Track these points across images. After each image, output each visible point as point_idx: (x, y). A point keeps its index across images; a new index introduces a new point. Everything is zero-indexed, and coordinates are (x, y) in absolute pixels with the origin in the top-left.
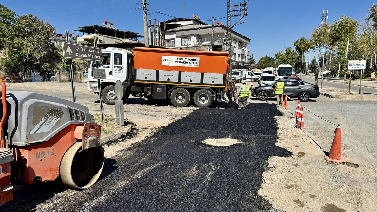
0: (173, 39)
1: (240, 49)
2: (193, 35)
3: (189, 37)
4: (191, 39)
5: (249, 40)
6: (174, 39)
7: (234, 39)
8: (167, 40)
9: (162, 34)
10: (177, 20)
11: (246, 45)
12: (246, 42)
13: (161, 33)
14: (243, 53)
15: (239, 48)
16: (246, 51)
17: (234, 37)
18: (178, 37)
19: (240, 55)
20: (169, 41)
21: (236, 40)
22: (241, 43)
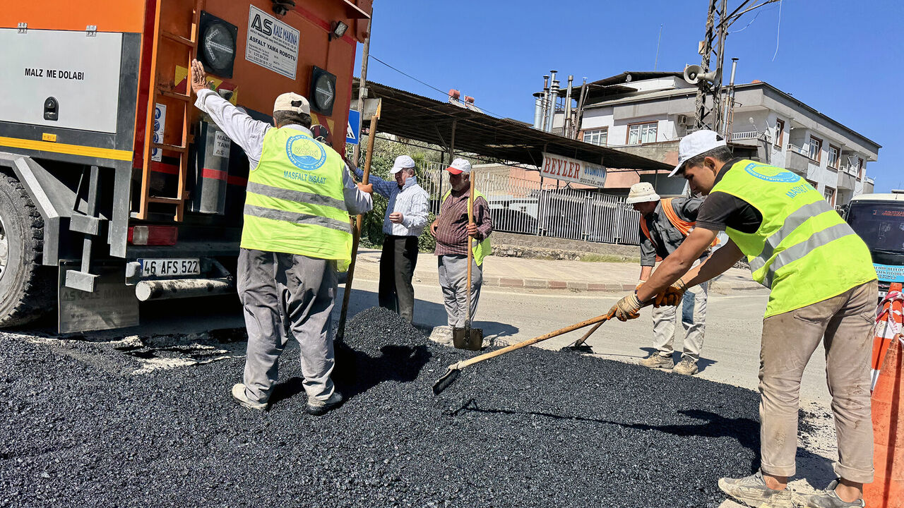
0: (605, 129)
1: (835, 171)
2: (664, 116)
3: (651, 121)
4: (657, 129)
5: (875, 147)
6: (607, 127)
7: (812, 137)
8: (585, 131)
9: (573, 115)
10: (629, 78)
11: (861, 161)
12: (860, 153)
13: (572, 112)
14: (846, 186)
15: (829, 168)
16: (859, 180)
17: (813, 130)
18: (618, 122)
19: (834, 190)
20: (592, 134)
21: (821, 142)
22: (840, 154)
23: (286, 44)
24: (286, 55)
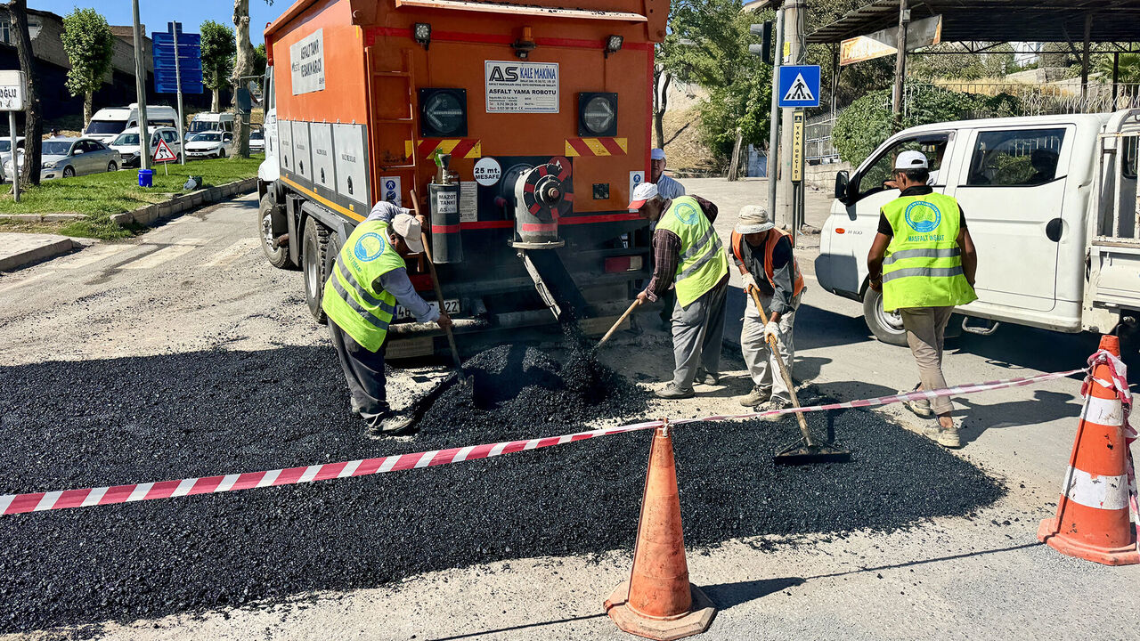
23: (540, 81)
24: (542, 92)
